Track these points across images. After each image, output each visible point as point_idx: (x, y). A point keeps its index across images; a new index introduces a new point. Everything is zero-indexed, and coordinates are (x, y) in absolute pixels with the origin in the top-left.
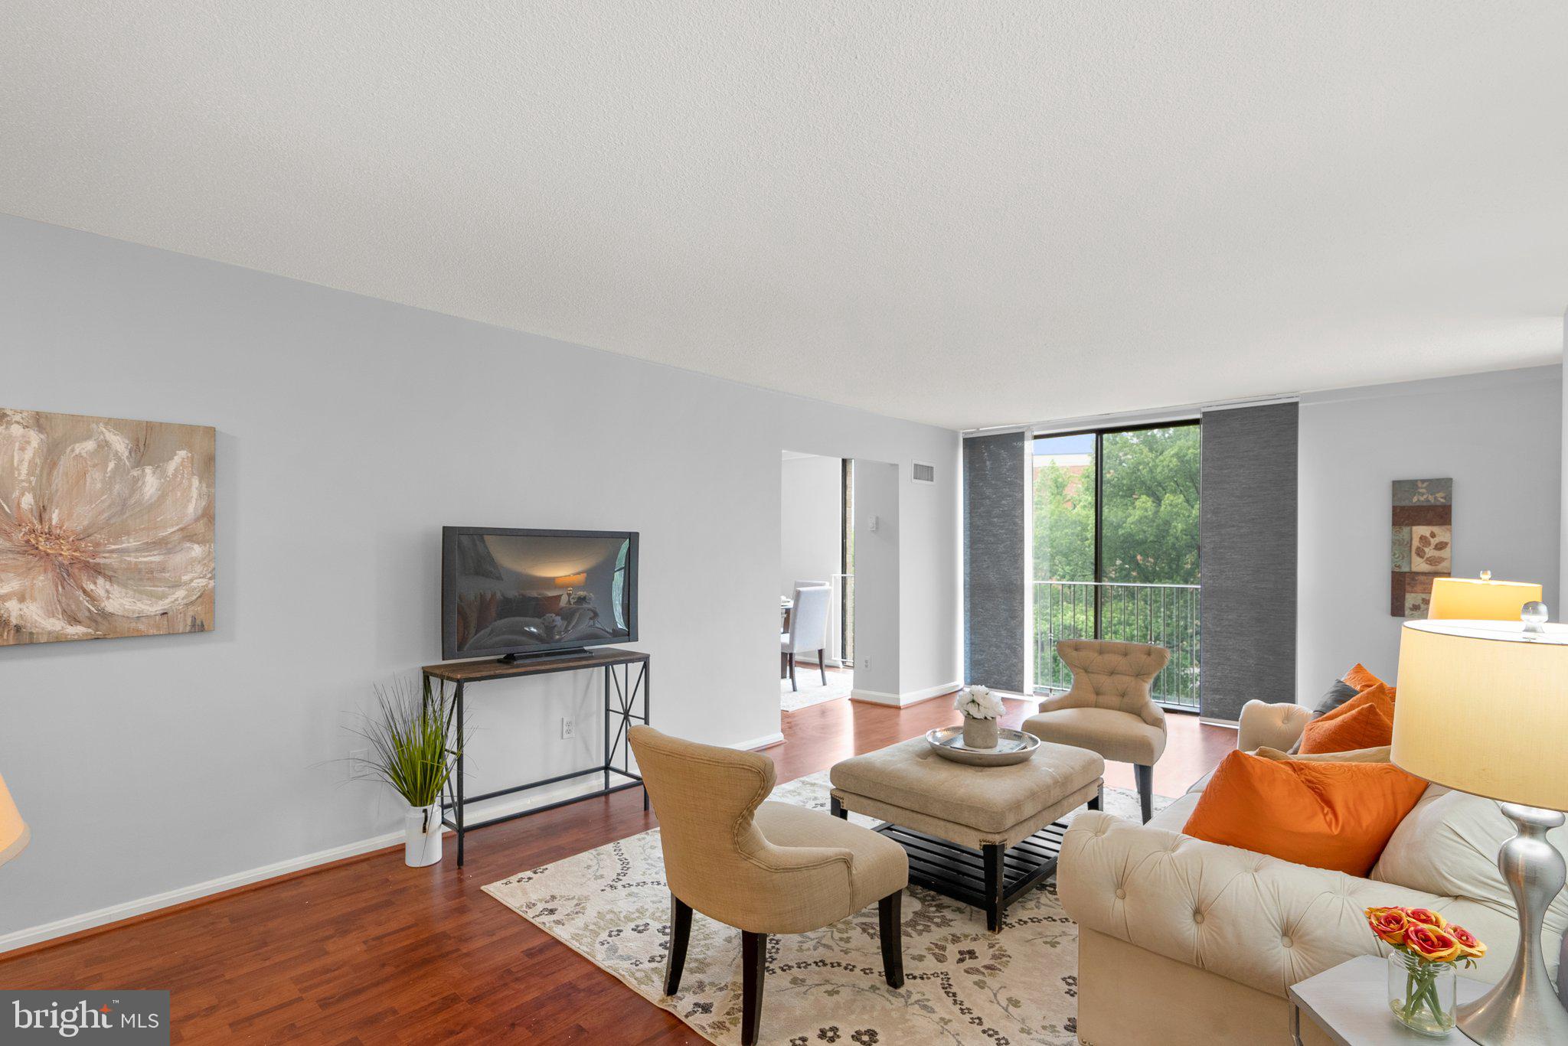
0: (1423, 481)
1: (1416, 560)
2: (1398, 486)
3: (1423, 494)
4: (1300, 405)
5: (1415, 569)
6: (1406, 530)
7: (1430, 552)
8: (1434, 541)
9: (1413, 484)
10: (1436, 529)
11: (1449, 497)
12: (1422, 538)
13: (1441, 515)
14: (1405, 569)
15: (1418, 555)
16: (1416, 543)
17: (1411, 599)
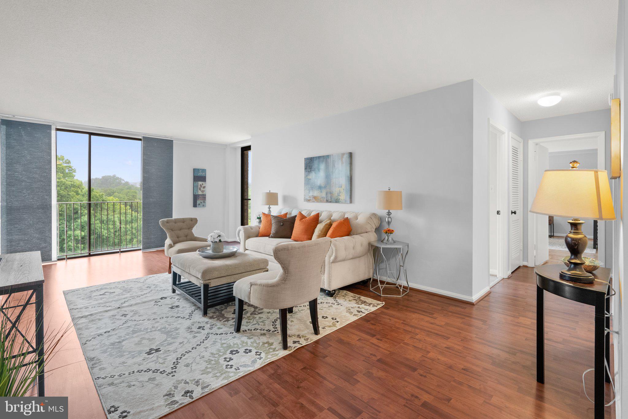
0: (201, 169)
1: (199, 191)
2: (194, 170)
3: (200, 173)
4: (174, 141)
5: (199, 194)
6: (197, 182)
7: (202, 189)
8: (203, 186)
9: (198, 170)
10: (203, 183)
11: (205, 174)
12: (200, 185)
13: (203, 179)
14: (197, 194)
15: (200, 190)
16: (199, 186)
17: (198, 202)
